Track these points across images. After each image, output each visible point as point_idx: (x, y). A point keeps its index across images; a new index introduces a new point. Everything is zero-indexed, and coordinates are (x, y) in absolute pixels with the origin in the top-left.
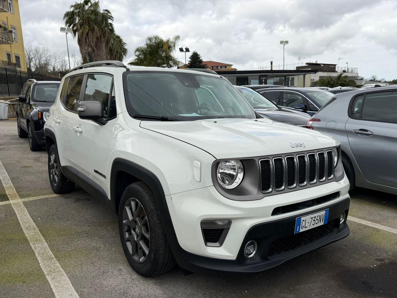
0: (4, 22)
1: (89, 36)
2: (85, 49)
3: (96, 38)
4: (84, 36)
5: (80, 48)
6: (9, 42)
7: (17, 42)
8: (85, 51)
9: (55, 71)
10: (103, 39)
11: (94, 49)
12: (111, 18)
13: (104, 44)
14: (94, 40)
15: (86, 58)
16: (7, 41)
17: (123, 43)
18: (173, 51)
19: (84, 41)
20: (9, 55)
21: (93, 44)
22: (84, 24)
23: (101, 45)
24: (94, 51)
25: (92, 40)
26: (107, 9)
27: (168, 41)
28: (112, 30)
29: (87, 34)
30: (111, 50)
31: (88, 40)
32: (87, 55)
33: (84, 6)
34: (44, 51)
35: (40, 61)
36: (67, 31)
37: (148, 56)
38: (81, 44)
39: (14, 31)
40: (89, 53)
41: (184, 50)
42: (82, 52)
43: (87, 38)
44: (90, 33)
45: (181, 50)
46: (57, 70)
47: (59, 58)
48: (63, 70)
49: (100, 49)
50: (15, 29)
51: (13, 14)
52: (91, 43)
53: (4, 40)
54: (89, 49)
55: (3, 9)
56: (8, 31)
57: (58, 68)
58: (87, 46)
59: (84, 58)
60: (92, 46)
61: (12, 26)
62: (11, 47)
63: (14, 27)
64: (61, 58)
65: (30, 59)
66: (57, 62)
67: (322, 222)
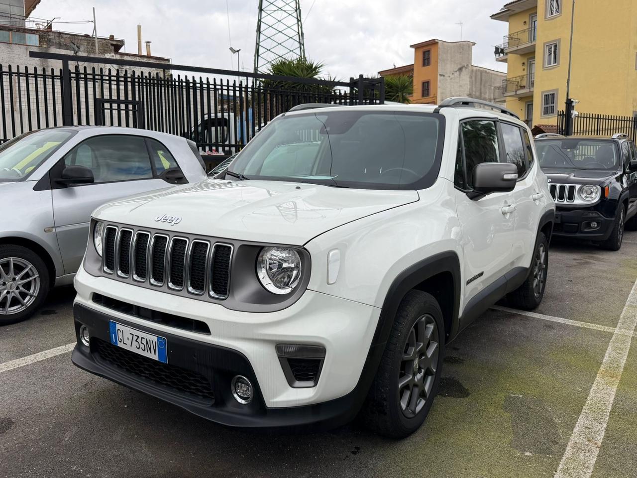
67: (155, 354)
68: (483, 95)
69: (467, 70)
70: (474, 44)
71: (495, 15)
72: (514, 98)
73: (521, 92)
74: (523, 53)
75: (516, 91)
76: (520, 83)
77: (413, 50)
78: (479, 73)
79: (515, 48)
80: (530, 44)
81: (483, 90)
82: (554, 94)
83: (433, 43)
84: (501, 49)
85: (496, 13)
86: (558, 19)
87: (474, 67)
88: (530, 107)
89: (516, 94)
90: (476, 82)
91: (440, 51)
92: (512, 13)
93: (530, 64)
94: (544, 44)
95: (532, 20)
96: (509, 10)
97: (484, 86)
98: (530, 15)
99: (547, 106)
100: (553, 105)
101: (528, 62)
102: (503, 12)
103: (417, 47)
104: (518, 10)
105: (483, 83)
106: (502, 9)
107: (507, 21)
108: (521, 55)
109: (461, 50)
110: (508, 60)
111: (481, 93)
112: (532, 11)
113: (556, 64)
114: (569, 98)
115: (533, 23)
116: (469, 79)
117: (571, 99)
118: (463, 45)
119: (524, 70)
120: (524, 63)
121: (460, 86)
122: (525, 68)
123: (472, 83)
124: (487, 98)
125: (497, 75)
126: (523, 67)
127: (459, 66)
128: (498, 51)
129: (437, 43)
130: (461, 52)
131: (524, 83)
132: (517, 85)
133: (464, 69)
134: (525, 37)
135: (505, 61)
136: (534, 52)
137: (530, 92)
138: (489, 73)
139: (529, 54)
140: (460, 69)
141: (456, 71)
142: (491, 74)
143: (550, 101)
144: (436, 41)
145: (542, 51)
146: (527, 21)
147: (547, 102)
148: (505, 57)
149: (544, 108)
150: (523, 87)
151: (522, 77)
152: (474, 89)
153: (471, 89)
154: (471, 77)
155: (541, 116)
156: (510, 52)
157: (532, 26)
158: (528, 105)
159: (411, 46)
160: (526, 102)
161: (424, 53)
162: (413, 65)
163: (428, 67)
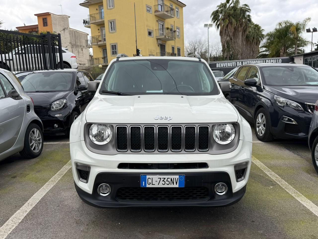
0: (172, 25)
1: (228, 28)
2: (224, 38)
3: (234, 29)
4: (225, 28)
5: (221, 38)
6: (173, 39)
7: (179, 38)
8: (224, 40)
9: (211, 57)
10: (240, 29)
11: (231, 38)
12: (249, 10)
13: (241, 33)
14: (232, 30)
15: (225, 46)
16: (171, 38)
17: (261, 30)
18: (302, 32)
19: (224, 32)
20: (173, 48)
21: (231, 34)
22: (225, 19)
23: (238, 34)
24: (231, 39)
25: (230, 31)
26: (246, 4)
27: (298, 24)
28: (250, 20)
29: (227, 26)
30: (247, 37)
31: (228, 31)
32: (225, 43)
33: (226, 5)
34: (205, 42)
35: (201, 50)
36: (209, 27)
37: (276, 39)
38: (222, 35)
39: (178, 30)
40: (227, 41)
41: (312, 30)
42: (222, 41)
43: (227, 30)
44: (229, 25)
45: (308, 31)
46: (212, 56)
47: (215, 47)
48: (217, 56)
49: (237, 37)
50: (179, 29)
51: (179, 18)
52: (229, 33)
53: (170, 38)
54: (228, 38)
55: (171, 16)
56: (173, 31)
57: (214, 54)
58: (226, 36)
59: (223, 45)
60: (231, 36)
61: (177, 27)
62: (175, 42)
63: (179, 27)
64: (216, 46)
65: (195, 49)
66: (213, 50)
67: (176, 184)
68: (77, 43)
69: (67, 30)
70: (69, 17)
71: (82, 4)
72: (96, 46)
73: (99, 43)
74: (98, 24)
75: (97, 43)
76: (98, 39)
77: (37, 17)
78: (73, 32)
79: (94, 22)
80: (101, 20)
81: (76, 40)
82: (116, 45)
83: (48, 14)
84: (86, 21)
85: (82, 3)
86: (113, 9)
87: (71, 29)
88: (105, 51)
89: (97, 44)
90: (73, 37)
91: (53, 19)
92: (90, 4)
93: (102, 30)
94: (108, 21)
95: (100, 8)
96: (88, 2)
97: (77, 39)
98: (99, 6)
99: (113, 51)
100: (116, 50)
101: (100, 28)
102: (86, 3)
103: (38, 15)
104: (93, 3)
105: (76, 37)
106: (85, 1)
107: (88, 8)
108: (97, 25)
109: (63, 19)
110: (91, 27)
111: (76, 42)
112: (100, 4)
113: (115, 31)
114: (138, 48)
115: (101, 10)
116: (69, 35)
117: (138, 49)
118: (64, 17)
119: (99, 32)
120: (99, 29)
121: (65, 38)
122: (100, 31)
123: (71, 37)
124: (79, 45)
125: (82, 34)
126: (99, 31)
127: (64, 28)
128: (85, 22)
129: (50, 15)
130: (63, 21)
131: (100, 39)
132: (97, 40)
133: (66, 30)
134: (98, 16)
135: (89, 27)
136: (104, 24)
137: (104, 43)
138: (78, 32)
139: (101, 25)
140: (64, 30)
141: (62, 30)
142: (80, 33)
143: (114, 48)
144: (49, 13)
145: (107, 24)
146: (98, 9)
147: (113, 49)
148: (89, 26)
149: (112, 51)
150: (101, 41)
151: (99, 36)
152: (72, 40)
153: (71, 40)
154: (70, 34)
155: (111, 55)
156: (92, 23)
157: (100, 11)
158: (103, 50)
159: (35, 15)
160: (102, 48)
161: (43, 19)
162: (38, 25)
163: (46, 27)
